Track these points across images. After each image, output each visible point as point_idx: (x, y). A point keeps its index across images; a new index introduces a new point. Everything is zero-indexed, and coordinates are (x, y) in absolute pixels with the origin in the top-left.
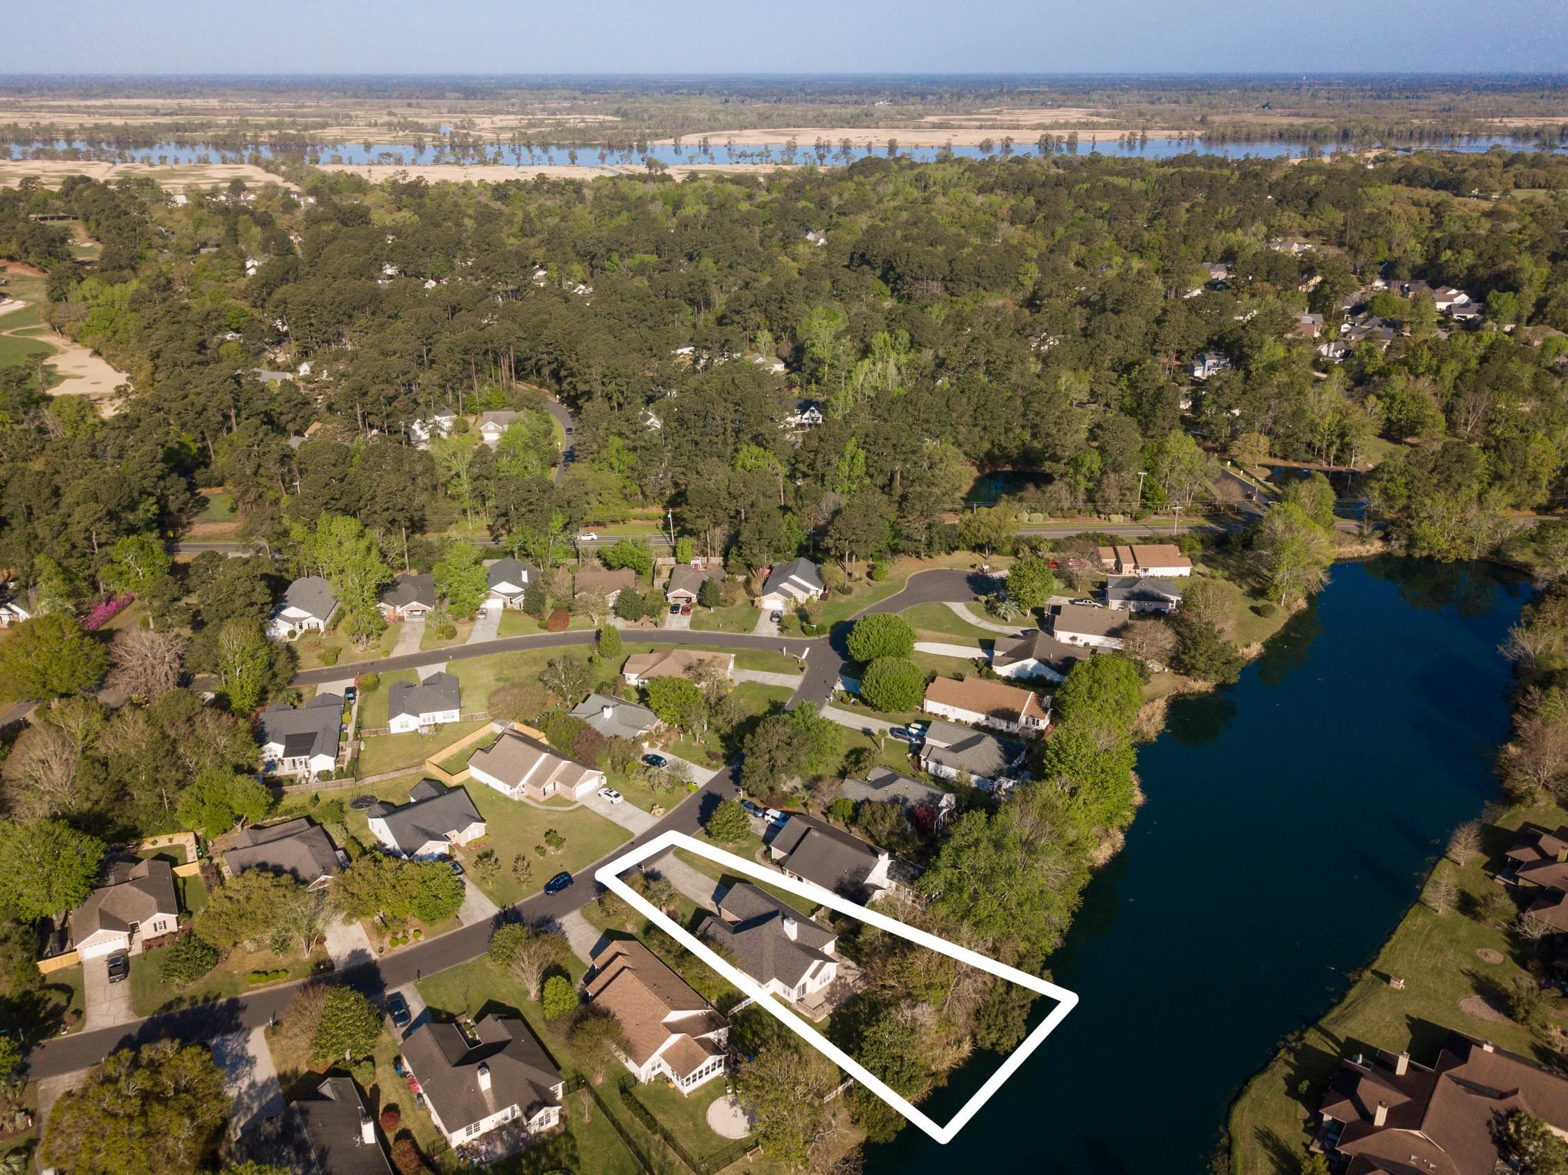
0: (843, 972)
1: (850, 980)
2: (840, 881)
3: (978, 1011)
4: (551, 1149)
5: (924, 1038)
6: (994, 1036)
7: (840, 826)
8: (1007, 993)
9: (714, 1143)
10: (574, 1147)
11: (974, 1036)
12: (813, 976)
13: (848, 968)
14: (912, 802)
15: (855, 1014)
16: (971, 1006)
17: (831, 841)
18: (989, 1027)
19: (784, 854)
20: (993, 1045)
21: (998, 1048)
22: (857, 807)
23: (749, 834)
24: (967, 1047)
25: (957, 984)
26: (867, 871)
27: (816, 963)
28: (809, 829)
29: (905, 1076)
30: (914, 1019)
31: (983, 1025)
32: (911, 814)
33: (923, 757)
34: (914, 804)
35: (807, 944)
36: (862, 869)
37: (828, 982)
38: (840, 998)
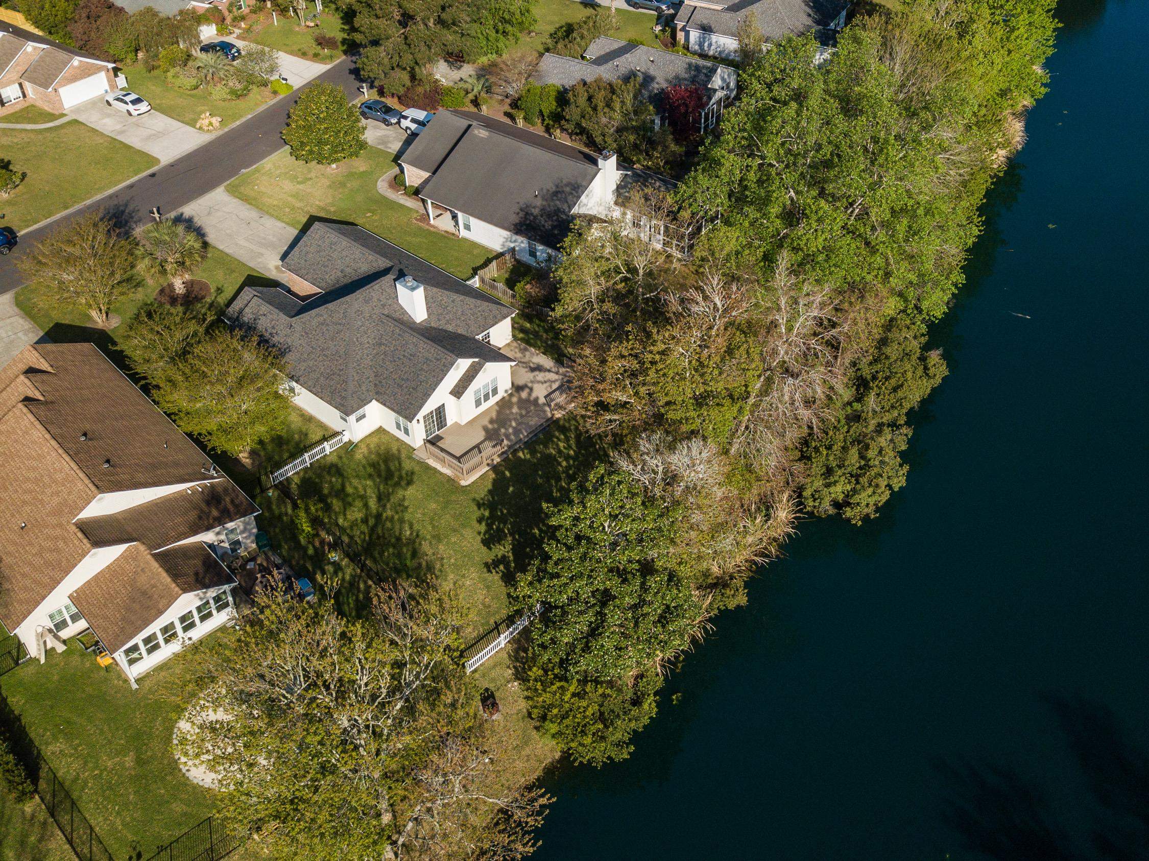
0: (525, 377)
1: (540, 392)
2: (526, 211)
3: (805, 442)
6: (839, 491)
7: (538, 129)
8: (859, 399)
11: (799, 491)
12: (458, 392)
13: (539, 368)
14: (660, 83)
15: (550, 460)
16: (793, 435)
17: (508, 141)
18: (829, 471)
19: (426, 175)
20: (836, 505)
21: (849, 513)
22: (562, 97)
23: (362, 145)
24: (783, 514)
25: (765, 391)
26: (577, 189)
27: (463, 364)
28: (470, 126)
30: (671, 479)
31: (817, 468)
32: (661, 101)
33: (680, 25)
34: (664, 85)
35: (450, 328)
36: (568, 189)
37: (493, 400)
38: (517, 431)
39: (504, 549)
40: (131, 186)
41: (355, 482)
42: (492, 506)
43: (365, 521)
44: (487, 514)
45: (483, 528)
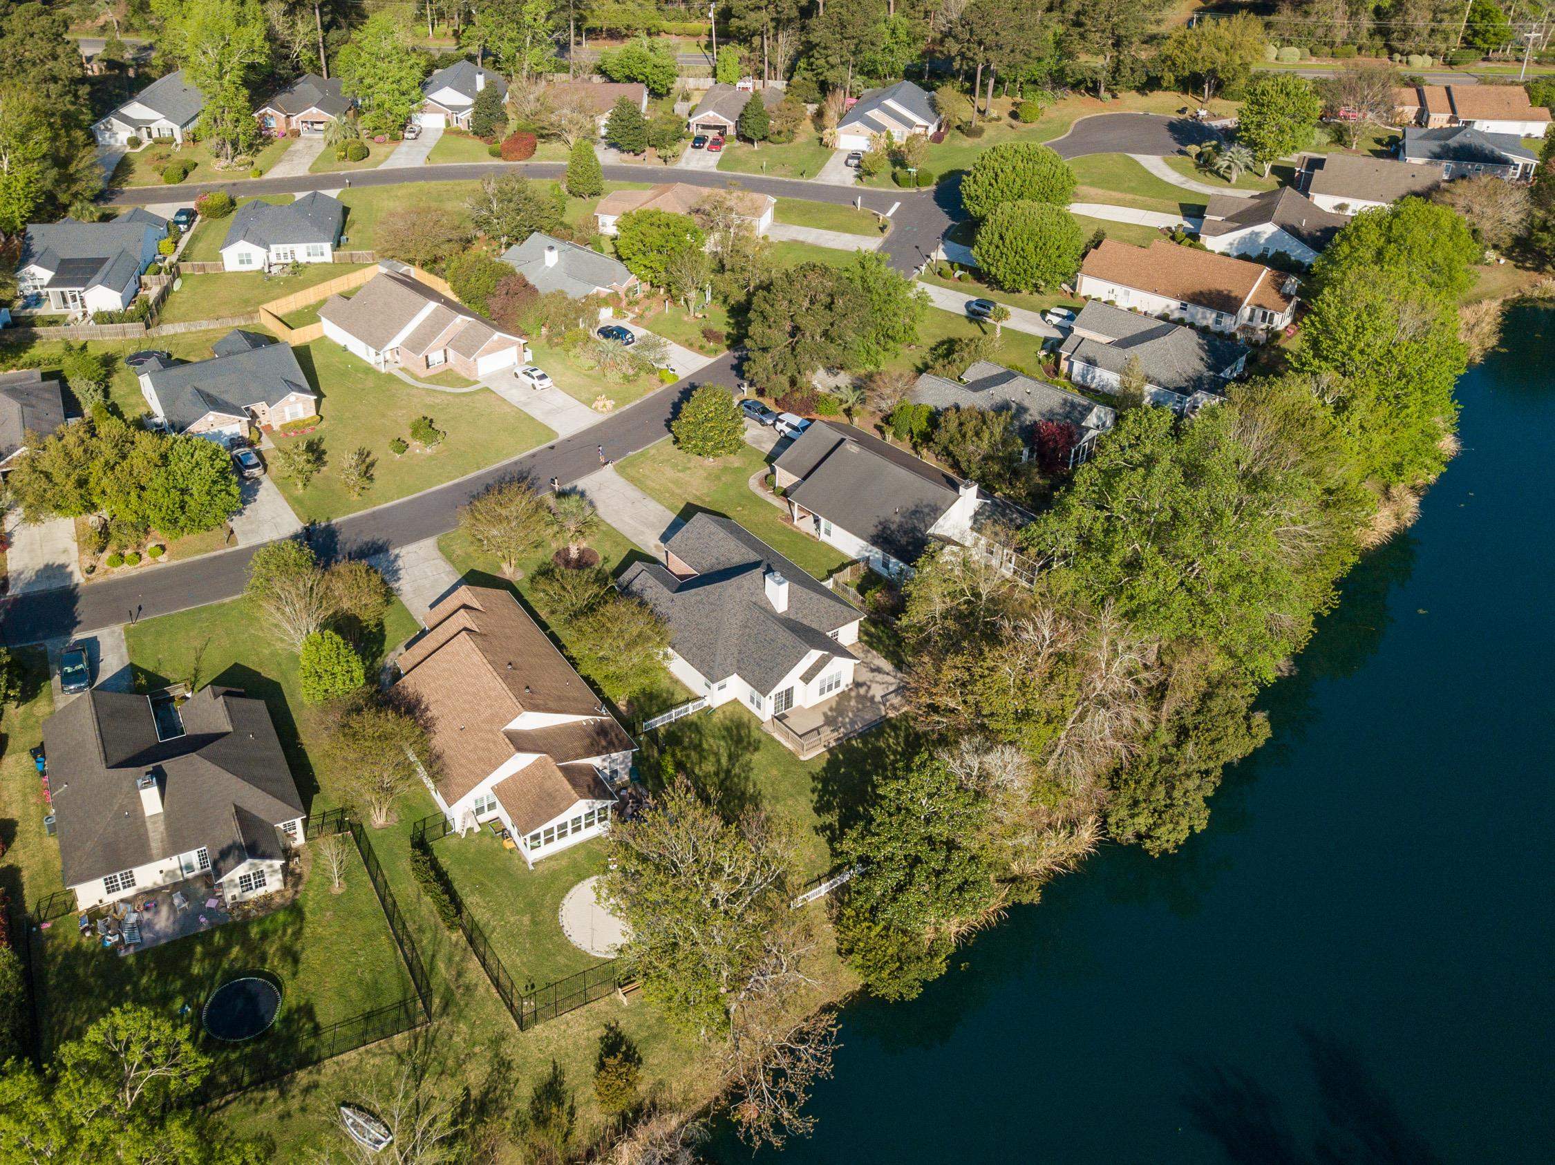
0: (865, 676)
1: (877, 692)
2: (884, 525)
3: (1116, 773)
4: (254, 931)
5: (1001, 813)
6: (1143, 822)
7: (905, 447)
8: (1178, 745)
9: (561, 960)
10: (298, 934)
11: (1104, 818)
12: (807, 678)
13: (878, 670)
14: (1033, 415)
15: (879, 753)
16: (1104, 762)
17: (877, 460)
18: (1136, 803)
19: (796, 479)
20: (1139, 836)
21: (1148, 844)
22: (934, 419)
23: (741, 444)
24: (1087, 836)
25: (1081, 718)
26: (936, 511)
27: (815, 655)
28: (842, 440)
29: (954, 880)
30: (984, 775)
31: (1124, 799)
32: (1031, 434)
33: (1065, 354)
34: (1038, 418)
35: (805, 622)
36: (926, 510)
37: (835, 692)
38: (853, 722)
39: (831, 818)
40: (534, 456)
41: (711, 741)
42: (825, 781)
43: (717, 774)
44: (820, 786)
45: (815, 797)
